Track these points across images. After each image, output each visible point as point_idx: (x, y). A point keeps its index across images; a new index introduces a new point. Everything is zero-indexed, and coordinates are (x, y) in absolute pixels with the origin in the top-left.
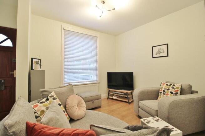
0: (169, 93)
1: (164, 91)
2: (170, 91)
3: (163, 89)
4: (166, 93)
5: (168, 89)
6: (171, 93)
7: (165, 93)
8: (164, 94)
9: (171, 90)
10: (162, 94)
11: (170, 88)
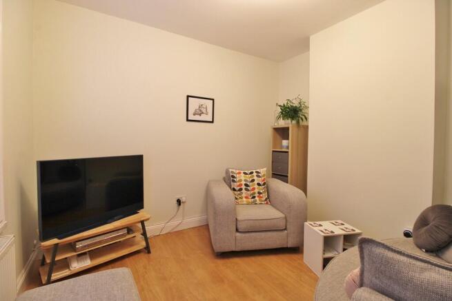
0: (256, 186)
1: (246, 185)
2: (256, 182)
3: (243, 183)
4: (251, 188)
5: (253, 181)
6: (259, 184)
7: (249, 188)
8: (246, 190)
9: (257, 180)
10: (244, 191)
11: (255, 178)
